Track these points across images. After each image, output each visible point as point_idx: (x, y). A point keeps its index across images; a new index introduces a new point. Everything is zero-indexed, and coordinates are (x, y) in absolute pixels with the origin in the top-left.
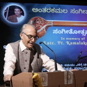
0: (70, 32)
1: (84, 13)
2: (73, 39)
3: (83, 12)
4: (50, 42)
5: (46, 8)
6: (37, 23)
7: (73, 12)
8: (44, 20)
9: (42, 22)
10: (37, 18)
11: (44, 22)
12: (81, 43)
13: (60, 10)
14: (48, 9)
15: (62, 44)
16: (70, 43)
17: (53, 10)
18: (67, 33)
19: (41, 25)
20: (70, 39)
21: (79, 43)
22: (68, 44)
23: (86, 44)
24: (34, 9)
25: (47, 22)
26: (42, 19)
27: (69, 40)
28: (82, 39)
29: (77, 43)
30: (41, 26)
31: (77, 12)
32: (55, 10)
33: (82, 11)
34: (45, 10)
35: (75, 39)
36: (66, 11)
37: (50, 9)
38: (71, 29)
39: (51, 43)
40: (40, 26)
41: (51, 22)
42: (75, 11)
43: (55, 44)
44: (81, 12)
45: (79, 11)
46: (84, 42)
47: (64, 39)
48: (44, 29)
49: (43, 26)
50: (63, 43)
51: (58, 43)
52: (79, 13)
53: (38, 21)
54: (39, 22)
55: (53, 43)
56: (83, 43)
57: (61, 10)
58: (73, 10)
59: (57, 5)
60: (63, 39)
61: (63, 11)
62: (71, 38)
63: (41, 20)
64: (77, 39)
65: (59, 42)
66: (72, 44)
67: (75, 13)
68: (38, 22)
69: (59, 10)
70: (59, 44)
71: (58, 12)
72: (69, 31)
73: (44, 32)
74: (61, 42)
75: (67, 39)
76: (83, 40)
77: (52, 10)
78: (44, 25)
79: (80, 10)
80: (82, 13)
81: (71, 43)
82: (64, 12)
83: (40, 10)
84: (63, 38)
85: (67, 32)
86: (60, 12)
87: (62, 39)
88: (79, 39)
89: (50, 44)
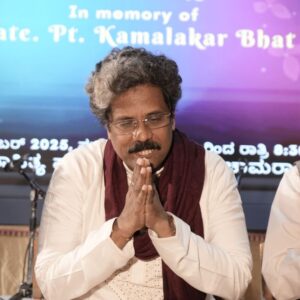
2: (132, 15)
4: (13, 30)
12: (174, 38)
15: (72, 39)
16: (114, 37)
20: (118, 15)
21: (165, 39)
22: (106, 43)
23: (202, 40)
27: (113, 21)
28: (184, 17)
35: (147, 16)
39: (17, 34)
43: (36, 39)
46: (192, 30)
47: (84, 13)
50: (77, 36)
51: (52, 35)
55: (28, 31)
56: (187, 40)
60: (81, 13)
62: (124, 10)
64: (156, 15)
65: (57, 31)
70: (56, 38)
74: (68, 28)
75: (102, 14)
76: (190, 23)
81: (123, 38)
84: (79, 8)
87: (73, 15)
88: (167, 17)
89: (13, 38)
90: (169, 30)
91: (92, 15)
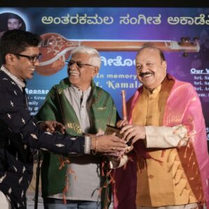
0: (115, 62)
1: (150, 23)
2: (121, 76)
3: (148, 20)
5: (68, 15)
6: (50, 46)
7: (126, 21)
8: (63, 39)
9: (59, 44)
10: (50, 36)
11: (64, 43)
13: (98, 18)
14: (72, 18)
16: (114, 85)
17: (83, 20)
18: (110, 65)
19: (56, 48)
20: (116, 76)
21: (134, 86)
22: (111, 87)
24: (46, 18)
25: (70, 43)
26: (60, 37)
27: (114, 79)
30: (56, 51)
31: (133, 21)
32: (87, 19)
33: (144, 18)
34: (68, 20)
35: (127, 76)
36: (110, 21)
37: (76, 18)
38: (118, 57)
40: (54, 52)
41: (78, 42)
42: (129, 18)
44: (142, 20)
45: (140, 18)
47: (102, 76)
48: (62, 57)
49: (60, 51)
50: (99, 85)
52: (139, 23)
53: (51, 41)
54: (54, 44)
57: (100, 18)
58: (124, 18)
59: (91, 9)
61: (104, 20)
62: (118, 75)
63: (58, 40)
64: (131, 76)
66: (119, 87)
67: (130, 23)
68: (51, 43)
69: (95, 18)
71: (93, 22)
72: (115, 60)
73: (63, 63)
74: (96, 82)
75: (109, 76)
77: (81, 20)
78: (63, 49)
79: (142, 17)
80: (145, 23)
81: (118, 85)
82: (106, 21)
83: (57, 21)
84: (100, 74)
85: (110, 61)
86: (97, 22)
87: (98, 77)
88: (135, 77)
90: (136, 82)
91: (105, 76)
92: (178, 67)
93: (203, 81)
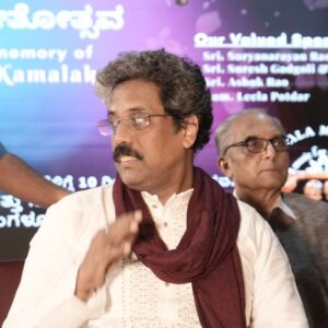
0: (11, 18)
2: (29, 53)
12: (69, 75)
16: (10, 74)
20: (14, 54)
21: (61, 77)
27: (8, 60)
28: (79, 54)
29: (47, 75)
35: (42, 54)
56: (83, 76)
62: (19, 49)
64: (51, 53)
66: (22, 80)
72: (10, 13)
76: (85, 61)
81: (19, 76)
88: (62, 55)
90: (64, 68)
92: (166, 31)
93: (225, 64)
